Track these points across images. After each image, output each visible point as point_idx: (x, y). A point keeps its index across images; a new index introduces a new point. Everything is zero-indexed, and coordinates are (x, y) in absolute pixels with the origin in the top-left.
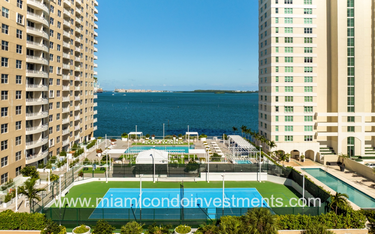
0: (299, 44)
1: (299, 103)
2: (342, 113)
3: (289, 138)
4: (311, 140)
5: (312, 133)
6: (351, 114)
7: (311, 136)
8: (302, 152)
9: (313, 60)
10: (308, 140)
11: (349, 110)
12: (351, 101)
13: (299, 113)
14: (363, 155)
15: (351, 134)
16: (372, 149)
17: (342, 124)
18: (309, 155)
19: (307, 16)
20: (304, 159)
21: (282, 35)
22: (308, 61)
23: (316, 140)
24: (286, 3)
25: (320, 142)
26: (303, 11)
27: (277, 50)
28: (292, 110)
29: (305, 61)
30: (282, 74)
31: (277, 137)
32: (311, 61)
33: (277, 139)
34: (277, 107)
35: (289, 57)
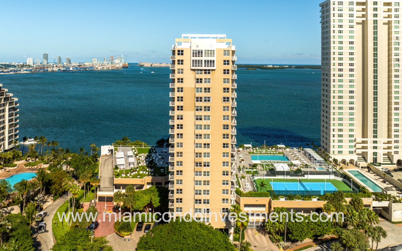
0: (346, 100)
1: (346, 133)
2: (370, 139)
3: (340, 152)
4: (353, 153)
5: (353, 149)
6: (375, 139)
7: (353, 151)
8: (348, 161)
9: (354, 109)
10: (351, 153)
11: (374, 137)
12: (375, 132)
13: (346, 139)
14: (382, 162)
15: (375, 151)
16: (387, 159)
17: (370, 145)
18: (352, 162)
19: (351, 84)
20: (349, 164)
21: (337, 94)
23: (355, 153)
24: (339, 76)
25: (358, 154)
26: (349, 81)
27: (334, 103)
28: (342, 137)
29: (350, 109)
30: (337, 116)
31: (334, 151)
32: (353, 109)
33: (334, 153)
34: (334, 135)
35: (340, 107)
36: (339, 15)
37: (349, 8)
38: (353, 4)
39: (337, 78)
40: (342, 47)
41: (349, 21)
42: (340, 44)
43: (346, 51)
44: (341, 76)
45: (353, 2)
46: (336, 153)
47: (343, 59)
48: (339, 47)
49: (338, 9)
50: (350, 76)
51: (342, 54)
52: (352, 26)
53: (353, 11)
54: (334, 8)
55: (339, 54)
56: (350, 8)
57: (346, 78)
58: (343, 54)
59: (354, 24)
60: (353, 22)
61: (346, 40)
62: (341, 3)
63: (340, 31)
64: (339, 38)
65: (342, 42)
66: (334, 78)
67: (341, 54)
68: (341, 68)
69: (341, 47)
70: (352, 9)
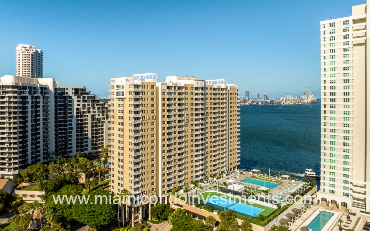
0: (340, 134)
1: (339, 172)
3: (332, 192)
4: (348, 196)
5: (349, 192)
7: (348, 194)
8: (339, 202)
9: (350, 145)
10: (346, 195)
13: (339, 178)
19: (346, 116)
20: (340, 206)
21: (328, 127)
22: (346, 145)
23: (351, 197)
24: (331, 107)
25: (354, 199)
26: (343, 113)
27: (325, 137)
28: (334, 175)
29: (344, 145)
30: (328, 152)
31: (324, 189)
32: (348, 146)
33: (324, 191)
34: (325, 172)
35: (333, 142)
36: (330, 38)
37: (343, 29)
38: (348, 23)
39: (328, 109)
40: (335, 74)
41: (343, 43)
42: (333, 70)
43: (340, 77)
44: (333, 107)
45: (348, 21)
46: (327, 191)
47: (336, 88)
48: (331, 74)
49: (329, 32)
50: (344, 107)
51: (335, 83)
52: (347, 49)
53: (349, 31)
54: (324, 32)
55: (331, 83)
56: (345, 29)
57: (340, 109)
58: (336, 81)
59: (351, 46)
60: (348, 44)
61: (340, 66)
62: (333, 25)
63: (333, 56)
64: (331, 64)
65: (335, 68)
66: (325, 109)
67: (333, 83)
68: (333, 98)
69: (333, 74)
70: (347, 28)
